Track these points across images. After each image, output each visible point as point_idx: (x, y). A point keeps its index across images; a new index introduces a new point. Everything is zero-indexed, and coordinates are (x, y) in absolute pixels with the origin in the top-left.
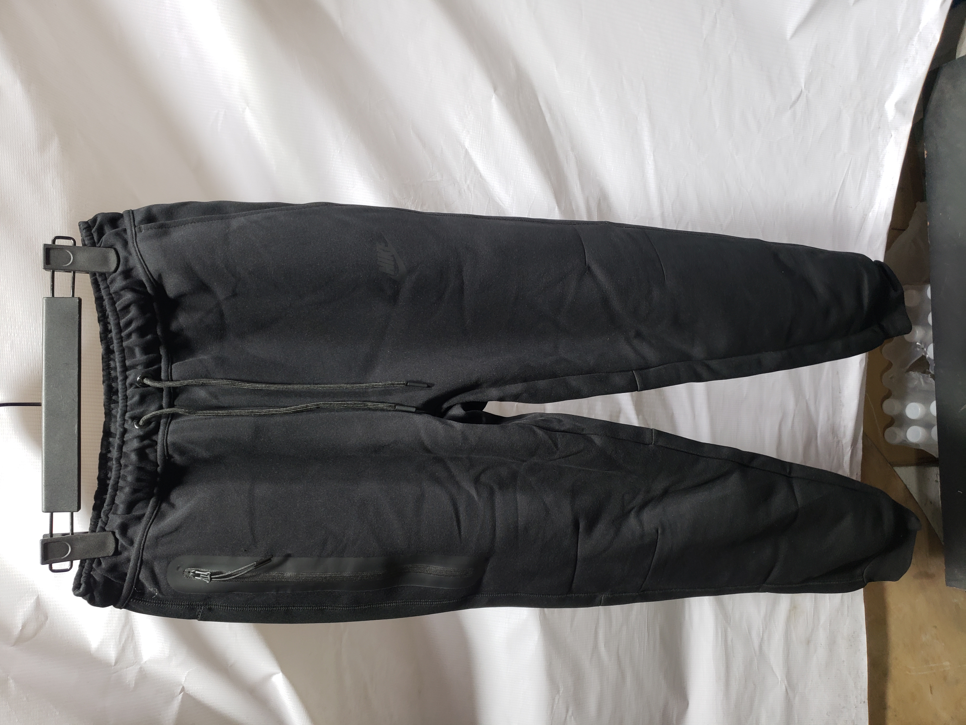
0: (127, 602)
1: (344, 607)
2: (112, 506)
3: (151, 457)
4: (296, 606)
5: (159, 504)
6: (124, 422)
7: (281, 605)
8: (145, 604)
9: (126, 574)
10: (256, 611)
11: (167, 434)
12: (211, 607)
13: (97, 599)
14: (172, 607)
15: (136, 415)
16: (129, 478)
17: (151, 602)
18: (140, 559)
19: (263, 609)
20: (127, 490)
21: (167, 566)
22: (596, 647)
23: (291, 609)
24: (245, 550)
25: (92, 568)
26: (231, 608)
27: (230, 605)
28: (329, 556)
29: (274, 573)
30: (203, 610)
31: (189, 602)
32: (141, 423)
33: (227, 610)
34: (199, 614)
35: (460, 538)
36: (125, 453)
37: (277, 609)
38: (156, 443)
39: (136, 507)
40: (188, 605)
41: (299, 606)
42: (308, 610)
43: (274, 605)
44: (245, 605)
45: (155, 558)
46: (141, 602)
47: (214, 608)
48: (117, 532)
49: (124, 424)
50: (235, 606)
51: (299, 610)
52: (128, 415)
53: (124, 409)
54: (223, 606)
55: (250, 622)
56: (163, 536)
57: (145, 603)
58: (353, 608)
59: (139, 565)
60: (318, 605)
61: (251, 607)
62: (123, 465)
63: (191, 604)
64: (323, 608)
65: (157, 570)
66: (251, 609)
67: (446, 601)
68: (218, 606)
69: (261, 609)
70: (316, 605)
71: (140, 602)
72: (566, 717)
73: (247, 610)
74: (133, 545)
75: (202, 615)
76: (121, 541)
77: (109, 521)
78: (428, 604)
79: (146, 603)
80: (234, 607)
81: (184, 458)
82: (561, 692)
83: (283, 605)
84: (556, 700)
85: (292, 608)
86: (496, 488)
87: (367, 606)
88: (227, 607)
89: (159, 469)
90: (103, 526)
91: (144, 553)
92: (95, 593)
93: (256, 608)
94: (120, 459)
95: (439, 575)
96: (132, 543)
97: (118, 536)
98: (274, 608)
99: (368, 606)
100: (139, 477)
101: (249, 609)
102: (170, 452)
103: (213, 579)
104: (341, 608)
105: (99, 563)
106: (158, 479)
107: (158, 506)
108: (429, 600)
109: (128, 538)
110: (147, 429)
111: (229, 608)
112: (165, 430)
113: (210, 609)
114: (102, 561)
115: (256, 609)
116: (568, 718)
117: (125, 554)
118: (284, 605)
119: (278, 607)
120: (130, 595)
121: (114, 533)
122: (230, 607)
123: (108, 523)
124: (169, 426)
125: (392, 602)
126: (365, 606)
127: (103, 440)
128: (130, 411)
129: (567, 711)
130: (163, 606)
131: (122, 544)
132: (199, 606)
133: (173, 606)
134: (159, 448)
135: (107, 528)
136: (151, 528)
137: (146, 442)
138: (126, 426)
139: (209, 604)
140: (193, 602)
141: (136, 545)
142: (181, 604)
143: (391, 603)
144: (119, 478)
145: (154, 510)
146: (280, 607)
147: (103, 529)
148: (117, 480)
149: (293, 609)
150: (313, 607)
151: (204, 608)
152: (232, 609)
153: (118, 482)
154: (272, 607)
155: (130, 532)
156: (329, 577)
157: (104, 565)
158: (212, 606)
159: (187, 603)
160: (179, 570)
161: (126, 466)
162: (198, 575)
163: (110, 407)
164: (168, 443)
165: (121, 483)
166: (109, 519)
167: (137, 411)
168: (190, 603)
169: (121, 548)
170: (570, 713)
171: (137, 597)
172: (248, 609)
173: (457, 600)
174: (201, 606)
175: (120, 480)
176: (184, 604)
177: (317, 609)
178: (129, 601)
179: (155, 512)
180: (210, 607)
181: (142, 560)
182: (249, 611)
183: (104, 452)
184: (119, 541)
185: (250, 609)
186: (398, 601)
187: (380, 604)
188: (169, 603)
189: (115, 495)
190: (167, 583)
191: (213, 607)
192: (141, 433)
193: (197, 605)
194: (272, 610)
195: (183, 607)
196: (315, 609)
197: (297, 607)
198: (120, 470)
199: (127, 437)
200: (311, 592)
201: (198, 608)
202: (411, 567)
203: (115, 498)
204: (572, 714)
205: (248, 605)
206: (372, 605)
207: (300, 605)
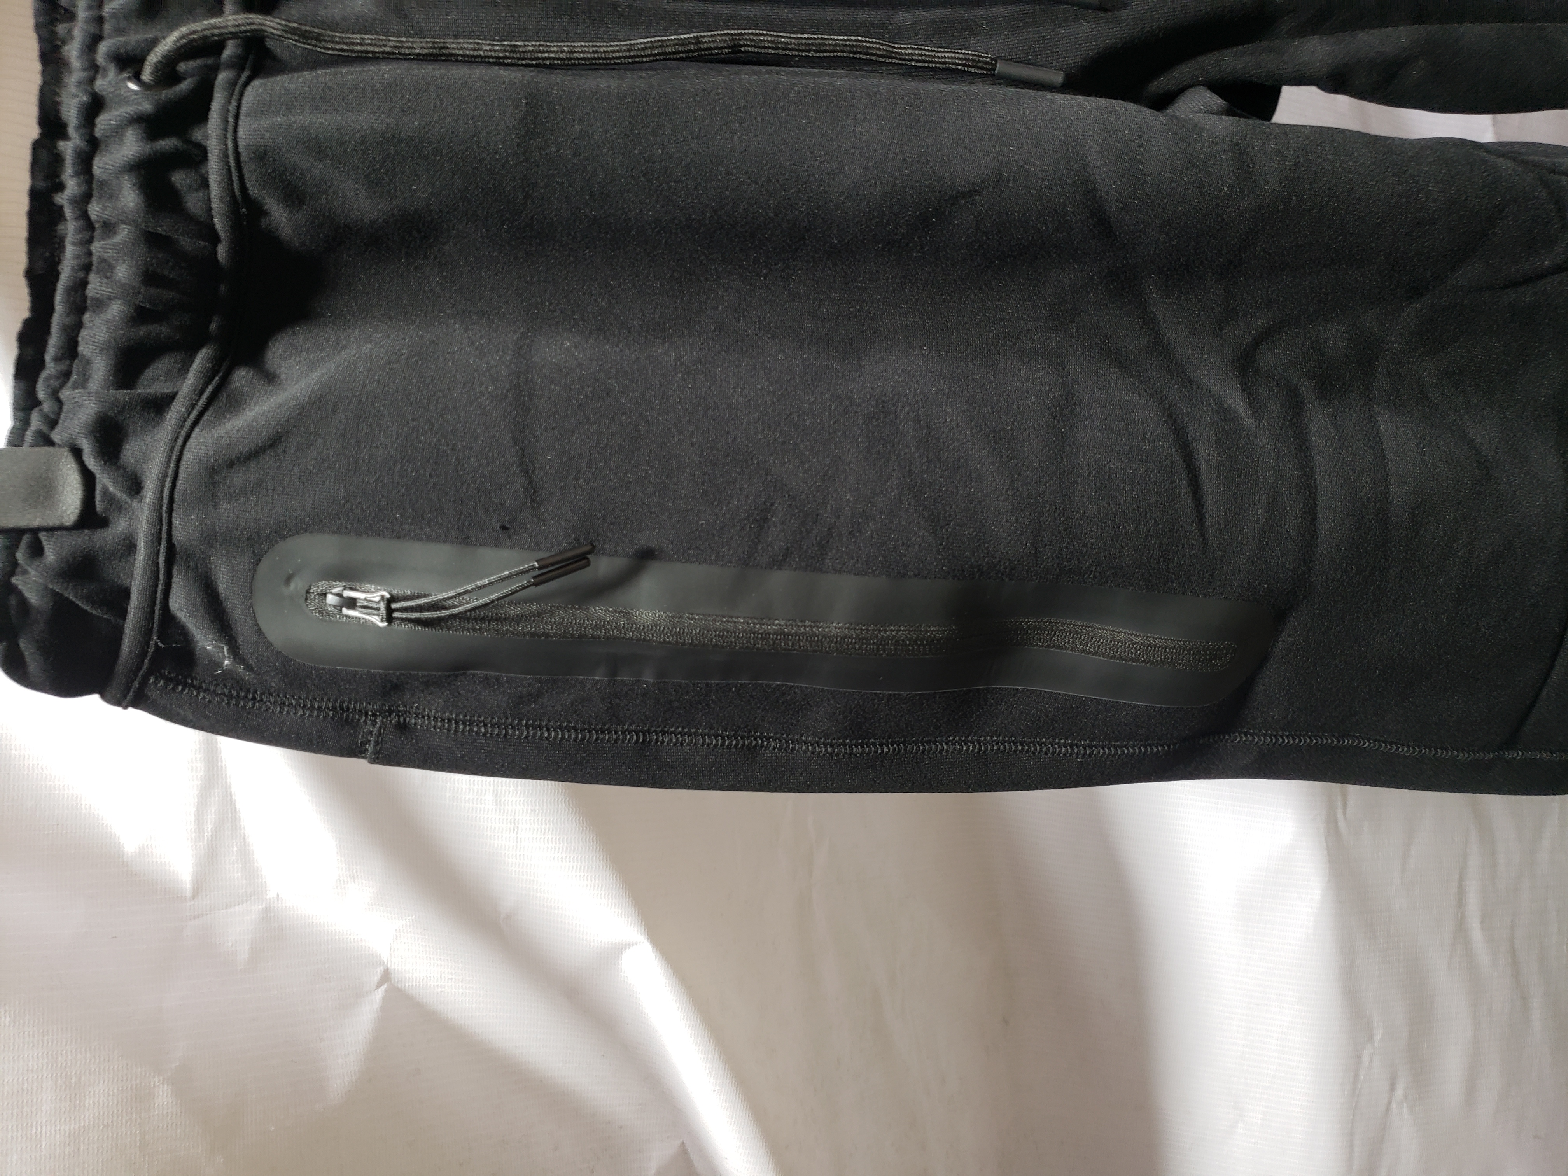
0: (136, 684)
1: (817, 743)
2: (71, 366)
3: (193, 202)
4: (672, 733)
5: (224, 368)
6: (91, 73)
7: (626, 727)
8: (197, 696)
9: (126, 593)
10: (547, 739)
11: (237, 117)
12: (405, 720)
13: (33, 665)
14: (281, 712)
15: (129, 48)
16: (123, 272)
17: (214, 691)
18: (164, 543)
19: (569, 737)
20: (116, 310)
21: (254, 570)
22: (1461, 928)
23: (657, 740)
24: (504, 528)
25: (15, 564)
26: (468, 728)
27: (466, 716)
28: (778, 562)
29: (600, 612)
30: (380, 728)
31: (336, 701)
32: (147, 75)
33: (456, 731)
34: (370, 741)
35: (1202, 535)
36: (102, 184)
37: (614, 737)
38: (203, 153)
39: (149, 373)
40: (334, 708)
41: (680, 733)
42: (708, 745)
43: (604, 724)
44: (513, 720)
45: (210, 538)
46: (183, 690)
47: (415, 724)
48: (86, 446)
49: (92, 80)
50: (481, 722)
51: (682, 744)
52: (103, 48)
53: (92, 29)
54: (443, 720)
55: (531, 778)
56: (231, 464)
57: (195, 694)
58: (846, 749)
59: (161, 560)
60: (740, 733)
61: (530, 726)
62: (97, 226)
63: (342, 709)
64: (754, 743)
65: (223, 582)
66: (531, 733)
67: (1133, 747)
68: (429, 717)
69: (563, 735)
70: (732, 733)
71: (180, 688)
72: (1390, 1103)
73: (519, 737)
74: (141, 494)
75: (377, 743)
76: (105, 481)
77: (63, 415)
78: (1077, 755)
79: (198, 693)
80: (477, 725)
81: (299, 215)
82: (1377, 1037)
83: (631, 725)
84: (1366, 1059)
85: (660, 739)
86: (1306, 388)
87: (888, 746)
88: (457, 723)
89: (222, 251)
90: (45, 429)
91: (176, 522)
92: (23, 644)
93: (548, 730)
94: (88, 203)
95: (1121, 658)
96: (135, 486)
97: (91, 462)
98: (603, 732)
99: (893, 745)
100: (151, 269)
101: (525, 733)
102: (254, 191)
103: (396, 615)
104: (810, 748)
105: (37, 550)
106: (223, 288)
107: (221, 374)
108: (1080, 741)
109: (125, 469)
110: (167, 94)
111: (461, 727)
112: (230, 103)
113: (402, 727)
114: (45, 543)
115: (546, 735)
116: (1394, 1105)
117: (120, 526)
118: (633, 727)
119: (616, 733)
120: (143, 662)
121: (77, 453)
122: (464, 723)
123: (61, 421)
124: (241, 95)
125: (963, 739)
126: (881, 745)
127: (37, 146)
128: (110, 37)
129: (1393, 1088)
130: (253, 707)
131: (105, 491)
132: (366, 714)
133: (286, 709)
134: (214, 169)
135: (56, 436)
136: (194, 435)
137: (167, 144)
138: (101, 84)
139: (399, 711)
140: (349, 702)
141: (149, 494)
142: (312, 706)
143: (963, 741)
144: (87, 268)
145: (207, 384)
146: (623, 733)
147: (46, 440)
148: (81, 274)
149: (662, 742)
150: (723, 738)
151: (382, 721)
152: (471, 730)
153: (84, 283)
154: (597, 732)
155: (131, 451)
156: (776, 633)
157: (50, 555)
158: (408, 720)
159: (330, 705)
160: (292, 586)
161: (109, 228)
162: (352, 603)
163: (53, 33)
164: (241, 150)
165: (96, 286)
166: (65, 408)
167: (134, 38)
168: (338, 705)
169: (102, 501)
170: (1400, 1092)
171: (169, 673)
172: (522, 734)
173: (1169, 746)
174: (374, 715)
175: (92, 277)
176: (320, 708)
177: (737, 745)
178: (144, 683)
179: (210, 389)
180: (402, 719)
181: (171, 548)
182: (526, 737)
183: (41, 184)
184: (97, 480)
185: (528, 733)
186: (982, 739)
187: (928, 742)
188: (272, 699)
189: (79, 326)
190: (256, 628)
191: (413, 721)
192: (147, 107)
193: (360, 711)
194: (597, 739)
195: (318, 716)
196: (730, 744)
197: (676, 736)
198: (90, 241)
199: (104, 122)
200: (718, 684)
201: (365, 722)
202: (1035, 628)
203: (77, 336)
204: (1406, 1096)
205: (521, 720)
206: (904, 743)
207: (683, 728)
